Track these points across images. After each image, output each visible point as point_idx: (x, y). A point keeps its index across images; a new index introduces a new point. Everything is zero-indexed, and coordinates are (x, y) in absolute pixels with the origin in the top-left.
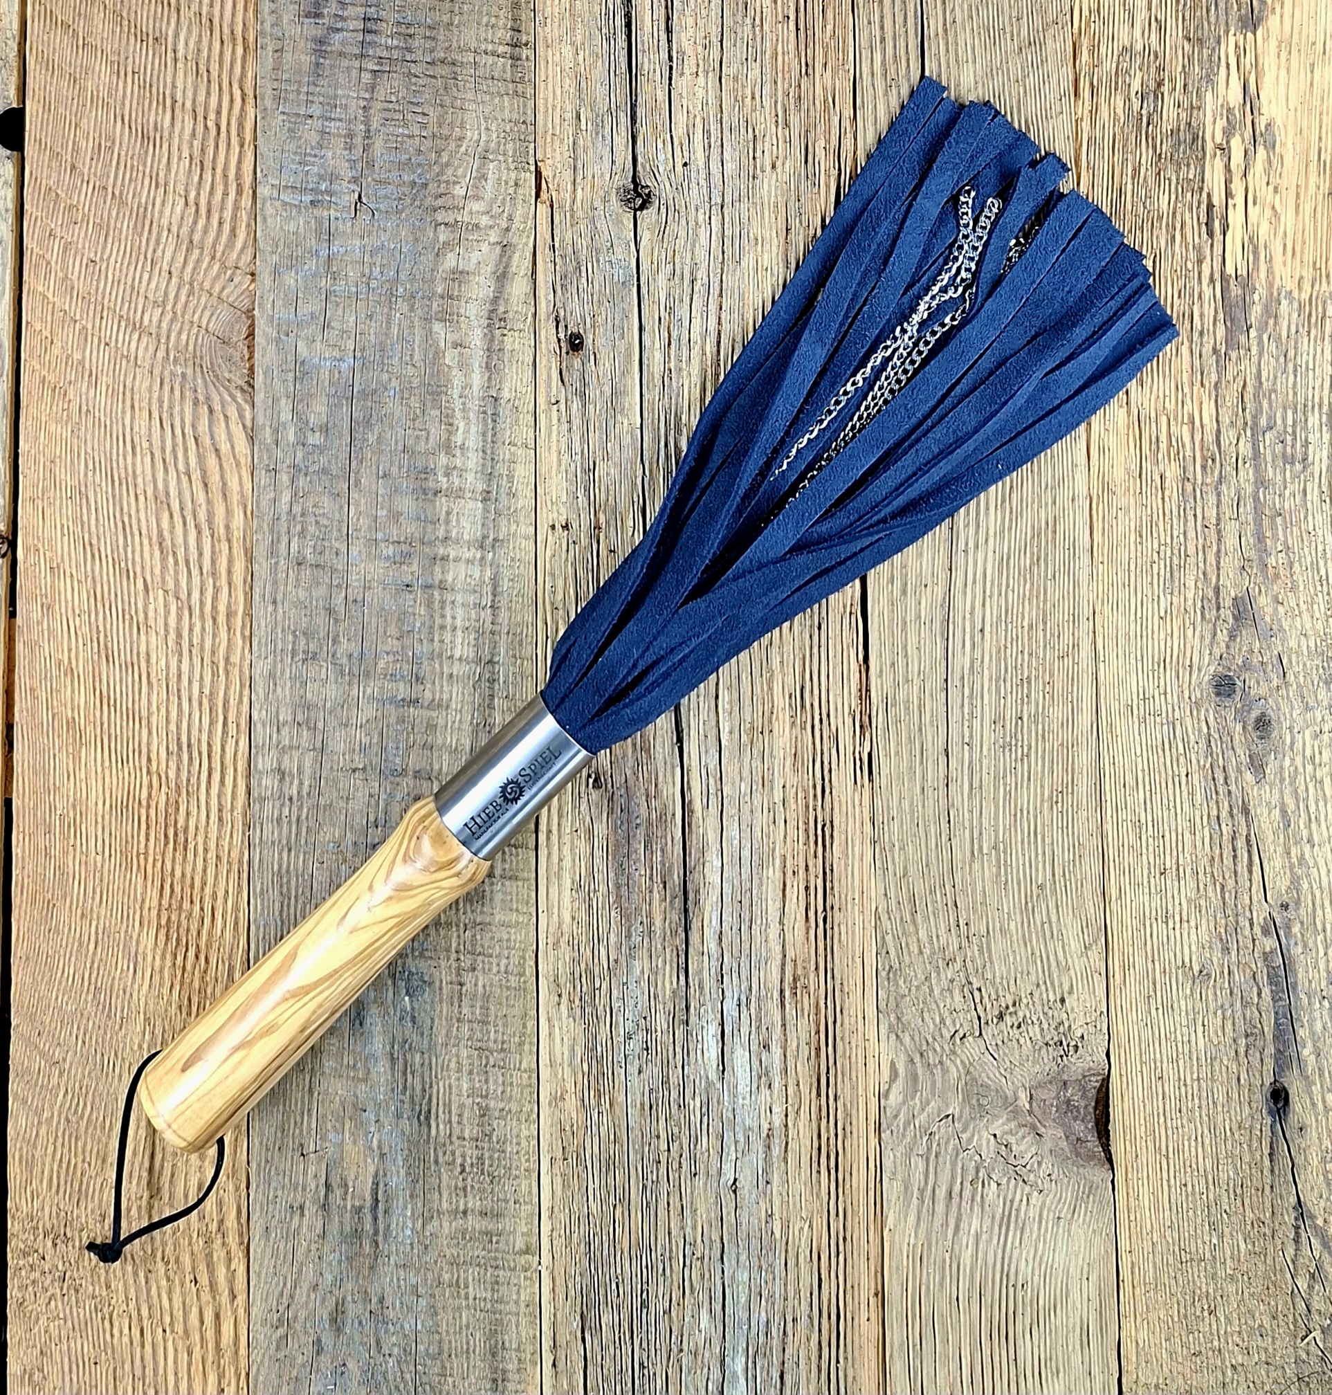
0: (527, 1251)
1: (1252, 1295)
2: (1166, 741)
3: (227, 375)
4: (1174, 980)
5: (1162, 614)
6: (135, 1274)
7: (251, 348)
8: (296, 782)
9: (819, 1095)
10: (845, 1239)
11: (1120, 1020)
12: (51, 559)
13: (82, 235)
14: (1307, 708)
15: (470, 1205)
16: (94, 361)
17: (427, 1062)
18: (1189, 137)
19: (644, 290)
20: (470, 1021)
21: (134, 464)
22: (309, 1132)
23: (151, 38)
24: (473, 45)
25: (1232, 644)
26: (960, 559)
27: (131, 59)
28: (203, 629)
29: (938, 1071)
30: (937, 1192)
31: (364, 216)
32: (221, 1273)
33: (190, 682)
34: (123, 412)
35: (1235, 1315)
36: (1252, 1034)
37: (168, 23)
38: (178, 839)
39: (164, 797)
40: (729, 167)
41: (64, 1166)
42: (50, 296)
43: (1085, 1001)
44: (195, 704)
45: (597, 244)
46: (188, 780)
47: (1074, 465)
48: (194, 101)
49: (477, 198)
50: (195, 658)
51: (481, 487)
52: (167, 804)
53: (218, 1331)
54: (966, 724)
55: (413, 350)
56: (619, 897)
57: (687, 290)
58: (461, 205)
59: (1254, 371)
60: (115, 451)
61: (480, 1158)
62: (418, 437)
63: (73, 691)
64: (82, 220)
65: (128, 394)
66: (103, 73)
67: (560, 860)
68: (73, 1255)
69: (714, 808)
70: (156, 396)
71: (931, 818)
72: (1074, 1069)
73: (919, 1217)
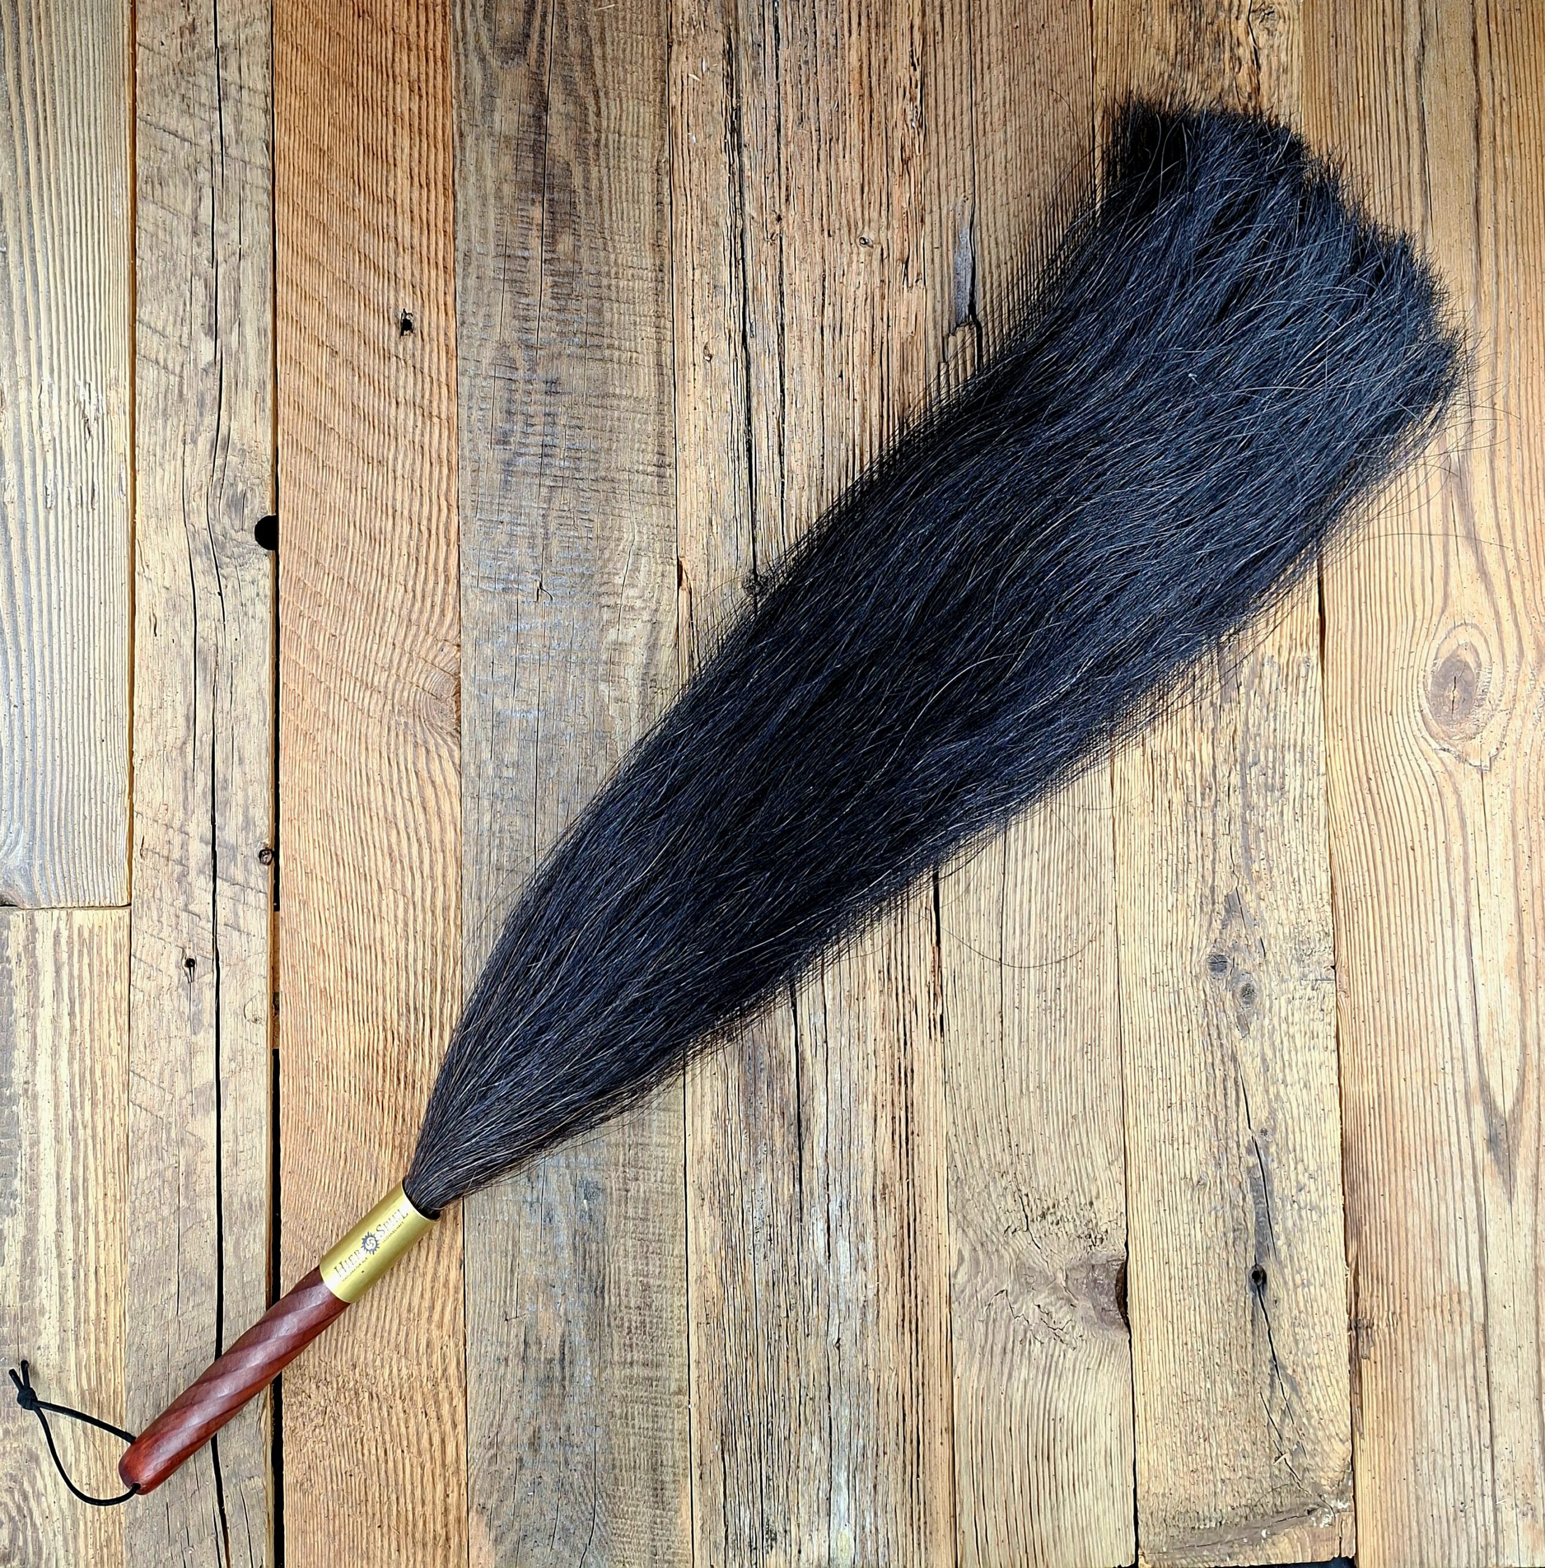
0: (680, 1392)
1: (1237, 1427)
2: (1172, 1005)
3: (439, 724)
4: (1177, 1188)
5: (1169, 908)
6: (380, 1408)
7: (458, 702)
9: (903, 1275)
10: (923, 1385)
11: (1135, 1219)
12: (306, 867)
13: (325, 615)
14: (1283, 980)
15: (635, 1358)
16: (336, 712)
17: (601, 1251)
20: (634, 1219)
21: (369, 795)
22: (511, 1304)
23: (375, 461)
24: (628, 466)
25: (1224, 931)
26: (1011, 866)
27: (360, 478)
28: (424, 919)
29: (995, 1258)
30: (994, 1349)
31: (544, 600)
32: (445, 1409)
33: (415, 960)
34: (360, 753)
35: (1224, 1442)
36: (1238, 1230)
37: (389, 449)
38: (407, 1081)
39: (396, 1049)
42: (301, 662)
43: (1108, 1204)
46: (415, 1036)
47: (1101, 793)
48: (410, 510)
49: (633, 586)
50: (418, 942)
52: (398, 1054)
53: (444, 1452)
54: (1016, 992)
55: (584, 704)
56: (748, 1124)
58: (620, 591)
59: (1243, 719)
60: (354, 784)
61: (643, 1322)
63: (325, 968)
64: (325, 604)
65: (363, 738)
66: (339, 489)
67: (703, 1096)
68: (332, 1395)
69: (821, 1057)
70: (384, 740)
71: (989, 1064)
72: (1099, 1255)
73: (980, 1369)
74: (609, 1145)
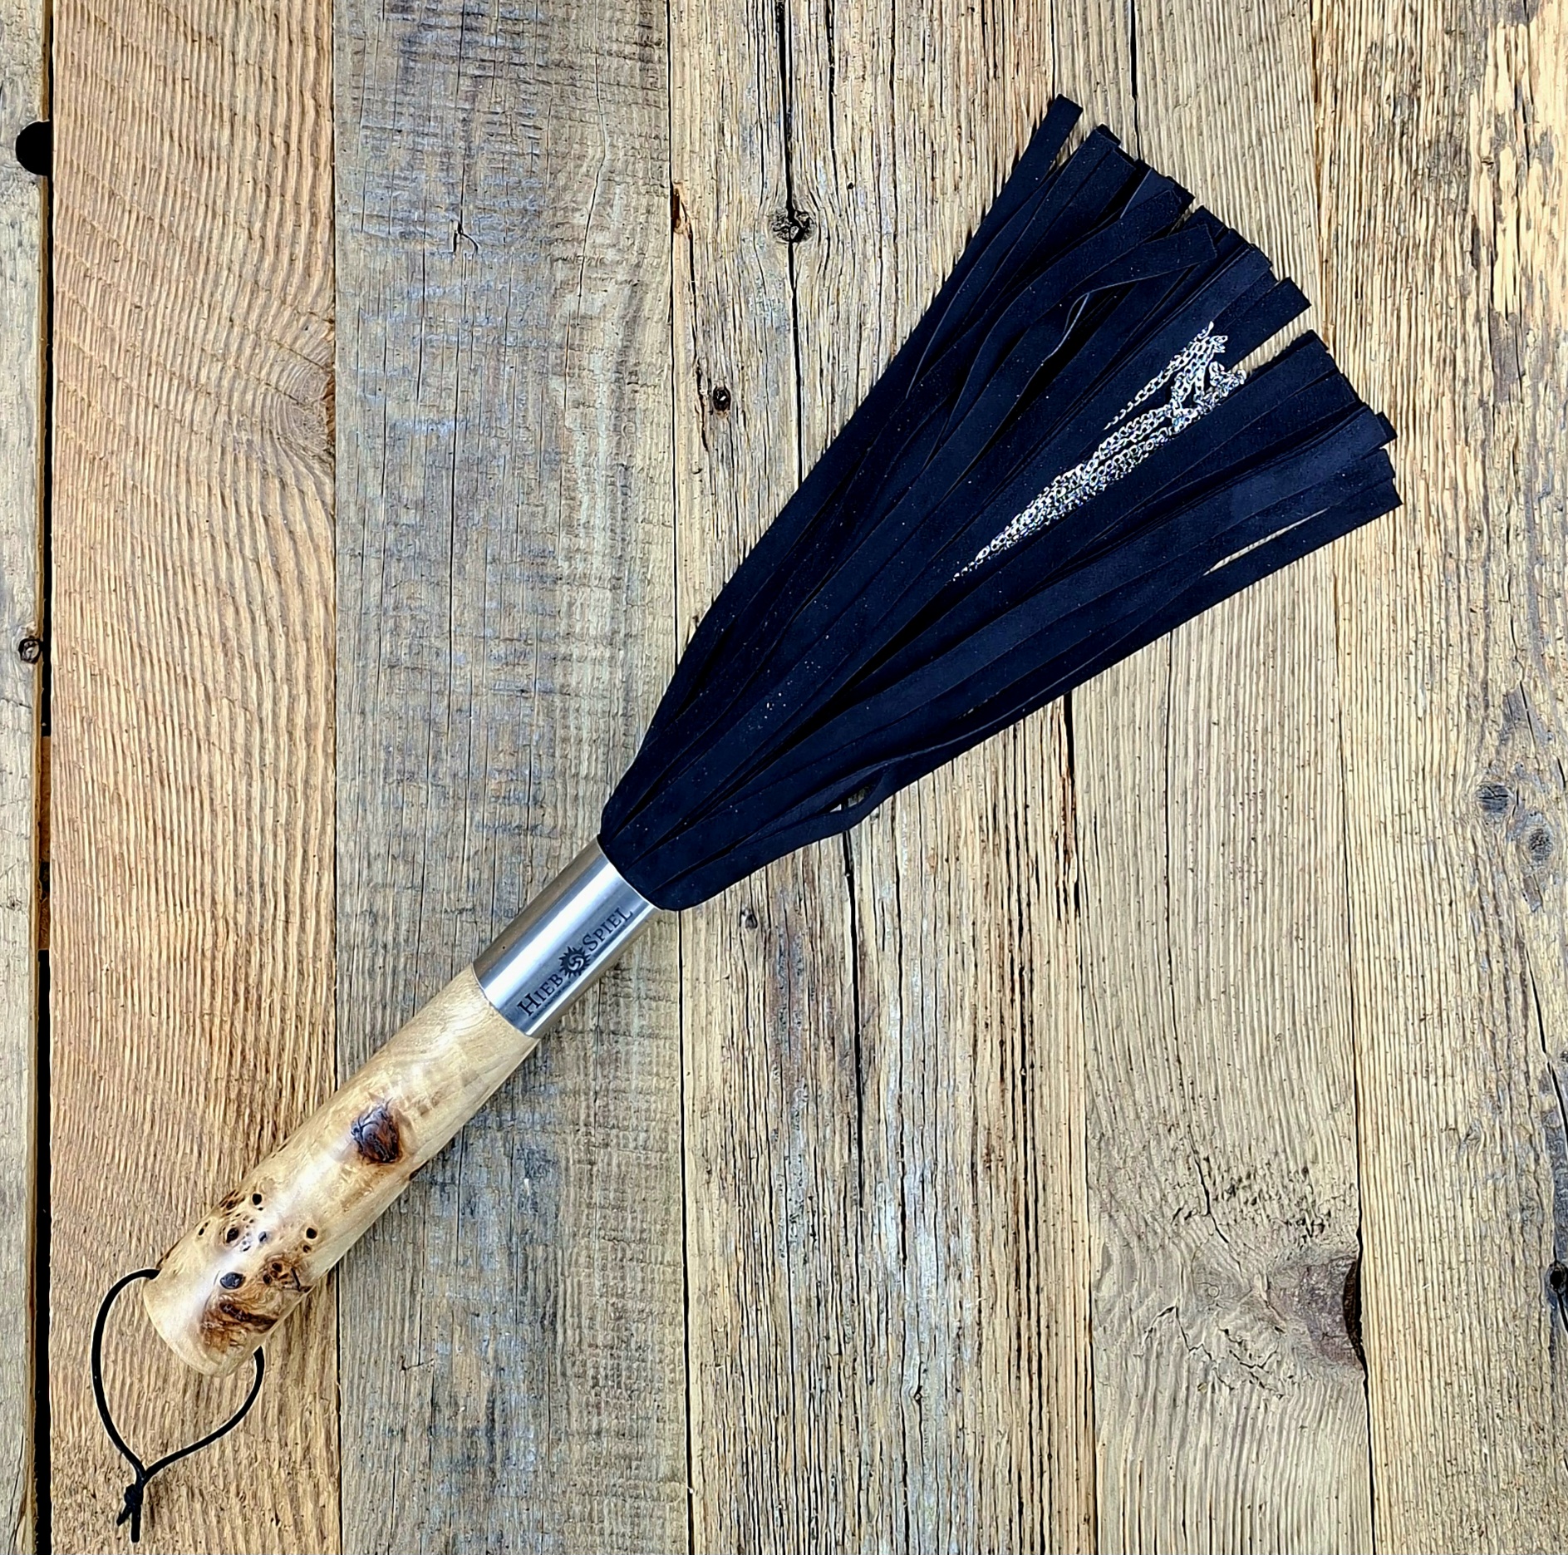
0: (673, 1477)
1: (1529, 1513)
2: (1426, 864)
3: (301, 442)
4: (1436, 1144)
5: (1421, 714)
6: (205, 1512)
7: (330, 410)
8: (391, 926)
9: (1017, 1286)
10: (1050, 1456)
11: (1373, 1194)
12: (92, 665)
13: (124, 276)
15: (604, 1424)
16: (141, 427)
17: (551, 1257)
18: (1450, 151)
19: (802, 338)
20: (603, 1207)
21: (191, 550)
22: (411, 1343)
23: (204, 38)
24: (595, 45)
25: (1503, 748)
27: (179, 65)
28: (277, 746)
29: (1159, 1257)
30: (1159, 1397)
31: (466, 251)
32: (308, 1509)
33: (262, 809)
34: (177, 487)
35: (1509, 1536)
36: (1528, 1207)
37: (225, 19)
38: (249, 999)
39: (232, 947)
40: (903, 188)
41: (118, 1385)
42: (86, 349)
43: (1331, 1172)
44: (269, 836)
45: (745, 282)
46: (262, 926)
48: (257, 113)
49: (602, 228)
50: (267, 781)
51: (608, 572)
52: (236, 955)
54: (1190, 847)
55: (526, 410)
56: (779, 1055)
57: (854, 336)
58: (582, 237)
59: (1528, 426)
60: (167, 535)
61: (617, 1369)
62: (533, 514)
63: (120, 821)
64: (124, 258)
65: (182, 465)
66: (147, 80)
67: (709, 1013)
69: (891, 952)
70: (216, 467)
71: (1149, 958)
72: (1319, 1251)
73: (1137, 1431)
74: (563, 1092)
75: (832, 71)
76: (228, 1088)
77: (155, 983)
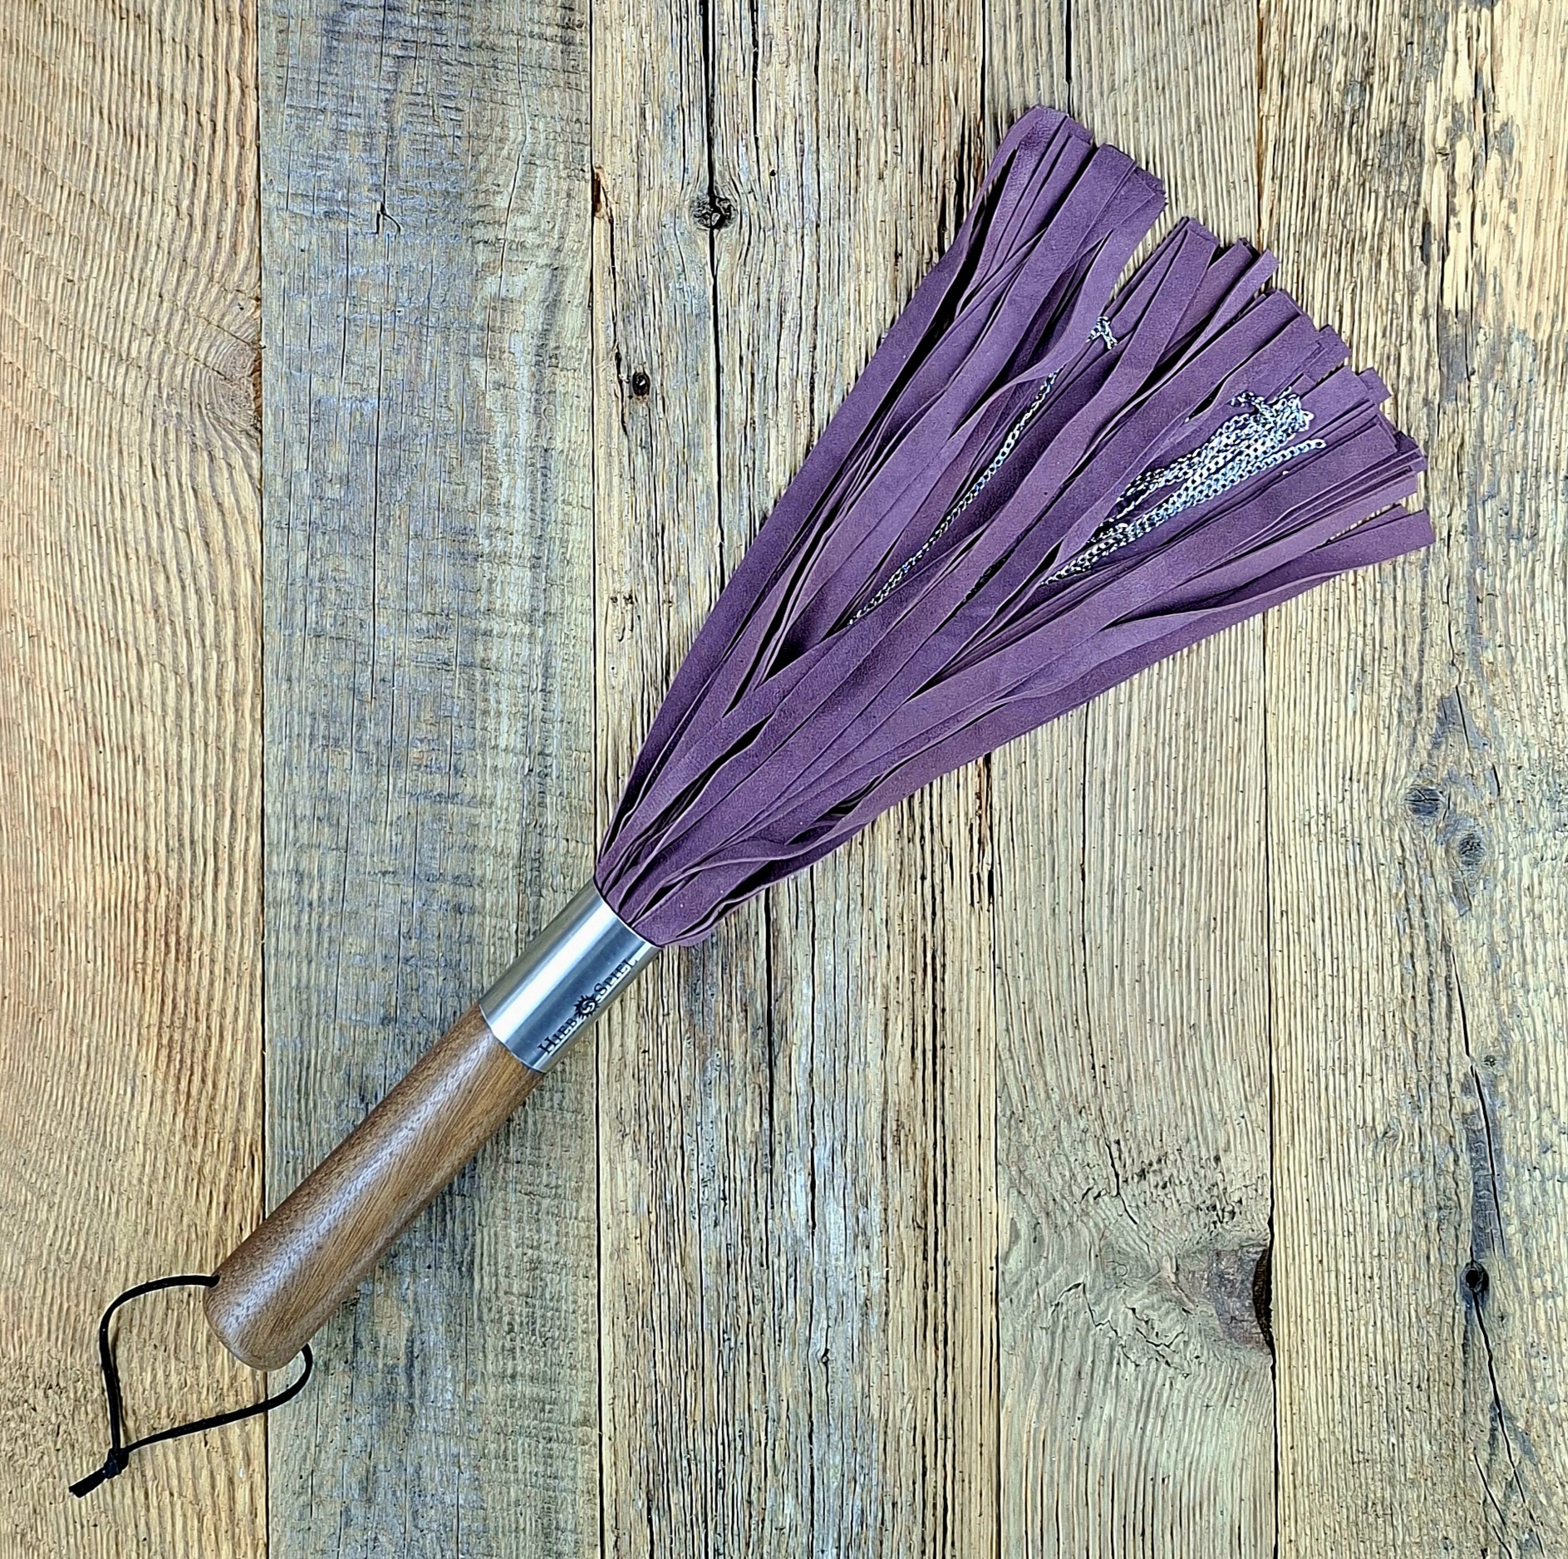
0: (585, 1422)
1: (1436, 1503)
2: (1351, 863)
3: (229, 416)
4: (1352, 1141)
5: (1350, 716)
7: (257, 385)
8: (316, 886)
9: (925, 1259)
10: (954, 1423)
11: (1286, 1185)
12: (30, 626)
13: (57, 250)
14: (1526, 831)
15: (519, 1369)
16: (75, 398)
17: (469, 1207)
18: (1403, 140)
19: (722, 324)
20: (521, 1162)
21: (123, 519)
23: (132, 15)
24: (516, 26)
25: (1435, 752)
27: (109, 41)
28: (206, 709)
29: (1067, 1235)
30: (1064, 1370)
31: (388, 231)
33: (192, 770)
34: (110, 458)
35: (1415, 1525)
36: (1446, 1207)
38: (180, 949)
39: (163, 900)
40: (826, 177)
41: (56, 1309)
42: (22, 321)
43: (1243, 1161)
45: (665, 267)
46: (192, 882)
48: (184, 92)
49: (522, 211)
50: (197, 743)
51: (528, 552)
52: (167, 908)
53: (232, 1498)
54: (1107, 837)
55: (448, 390)
56: (692, 1025)
57: (774, 325)
58: (503, 220)
59: (1474, 427)
61: (531, 1317)
62: (454, 493)
63: (57, 777)
64: (57, 233)
65: (115, 437)
66: (77, 56)
68: (67, 1409)
69: (804, 931)
70: (147, 440)
71: (1063, 944)
72: (1228, 1237)
73: (1042, 1400)
75: (756, 55)
76: (160, 1035)
77: (91, 932)
